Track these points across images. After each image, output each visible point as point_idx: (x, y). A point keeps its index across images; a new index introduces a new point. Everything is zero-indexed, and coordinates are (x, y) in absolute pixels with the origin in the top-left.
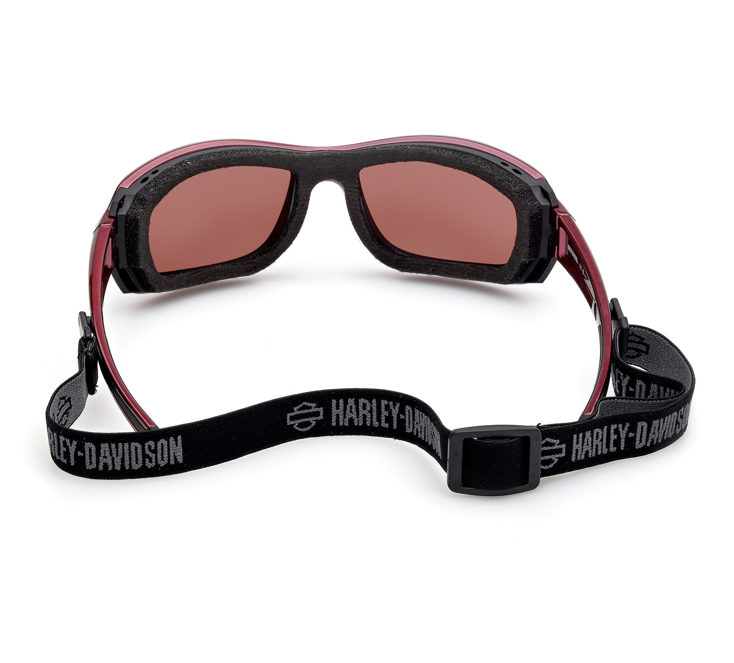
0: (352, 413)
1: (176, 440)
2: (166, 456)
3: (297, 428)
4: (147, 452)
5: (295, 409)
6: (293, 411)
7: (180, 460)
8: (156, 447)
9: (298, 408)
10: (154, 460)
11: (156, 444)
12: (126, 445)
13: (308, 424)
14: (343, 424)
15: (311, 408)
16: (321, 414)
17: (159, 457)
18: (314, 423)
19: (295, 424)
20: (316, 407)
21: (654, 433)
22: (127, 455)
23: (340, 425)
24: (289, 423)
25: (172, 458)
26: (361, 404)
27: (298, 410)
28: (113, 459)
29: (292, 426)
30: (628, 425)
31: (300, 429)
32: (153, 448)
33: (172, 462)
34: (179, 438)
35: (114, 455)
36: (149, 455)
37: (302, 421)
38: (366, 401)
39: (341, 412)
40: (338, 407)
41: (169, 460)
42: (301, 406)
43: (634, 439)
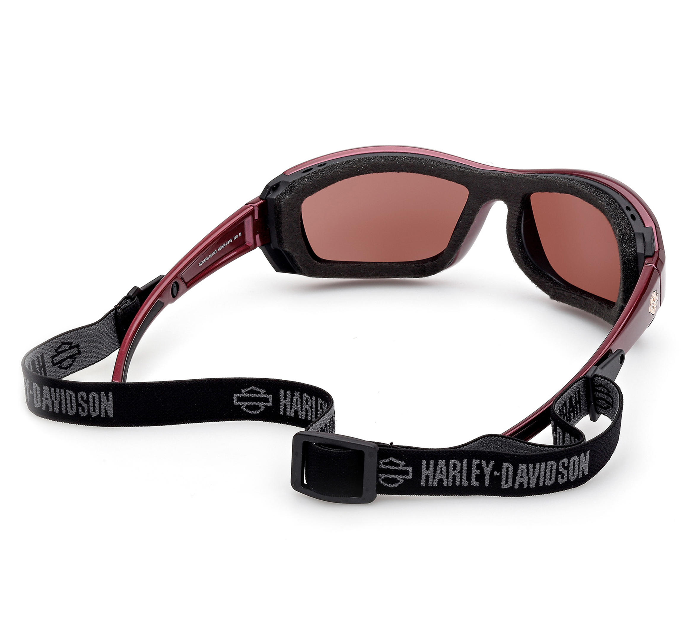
0: (297, 405)
1: (107, 396)
2: (97, 408)
3: (245, 409)
4: (80, 401)
5: (243, 391)
6: (241, 393)
7: (111, 414)
8: (88, 398)
9: (246, 390)
10: (86, 410)
11: (88, 396)
12: (62, 391)
13: (258, 408)
14: (290, 414)
15: (260, 393)
16: (271, 401)
17: (91, 408)
18: (263, 408)
19: (243, 405)
20: (265, 393)
21: (522, 477)
22: (63, 400)
23: (287, 415)
24: (236, 403)
25: (103, 411)
26: (304, 399)
27: (246, 393)
28: (53, 402)
29: (240, 406)
30: (492, 463)
31: (248, 411)
32: (85, 398)
33: (103, 415)
34: (110, 394)
35: (54, 399)
36: (82, 405)
37: (250, 404)
38: (308, 397)
39: (288, 402)
40: (285, 398)
41: (100, 413)
42: (249, 389)
43: (499, 478)
